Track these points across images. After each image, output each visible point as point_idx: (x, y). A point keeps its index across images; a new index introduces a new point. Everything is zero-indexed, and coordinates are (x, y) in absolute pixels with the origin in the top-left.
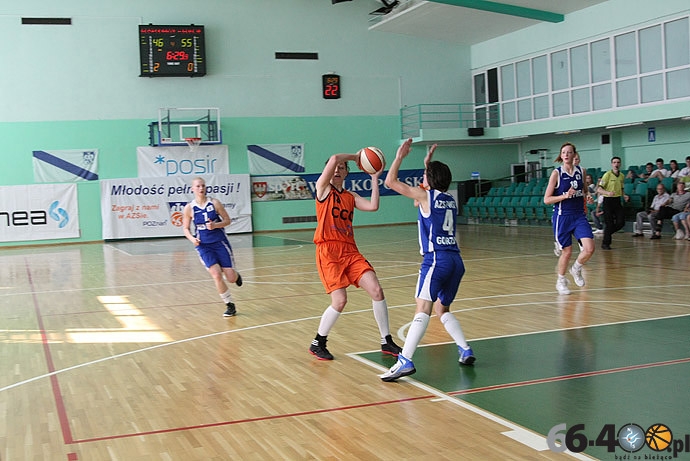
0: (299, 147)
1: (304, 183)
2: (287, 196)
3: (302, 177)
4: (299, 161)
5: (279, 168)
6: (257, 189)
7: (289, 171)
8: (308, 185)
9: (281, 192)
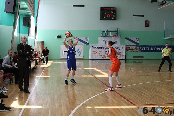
0: (138, 39)
1: (139, 48)
2: (135, 51)
3: (138, 46)
4: (138, 42)
5: (133, 44)
6: (127, 49)
7: (135, 45)
8: (140, 48)
9: (133, 50)
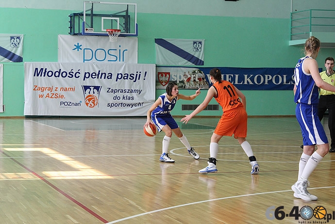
0: (200, 43)
1: (202, 75)
2: (187, 86)
3: (201, 70)
4: (199, 55)
5: (183, 62)
7: (190, 64)
8: (206, 77)
9: (182, 82)
